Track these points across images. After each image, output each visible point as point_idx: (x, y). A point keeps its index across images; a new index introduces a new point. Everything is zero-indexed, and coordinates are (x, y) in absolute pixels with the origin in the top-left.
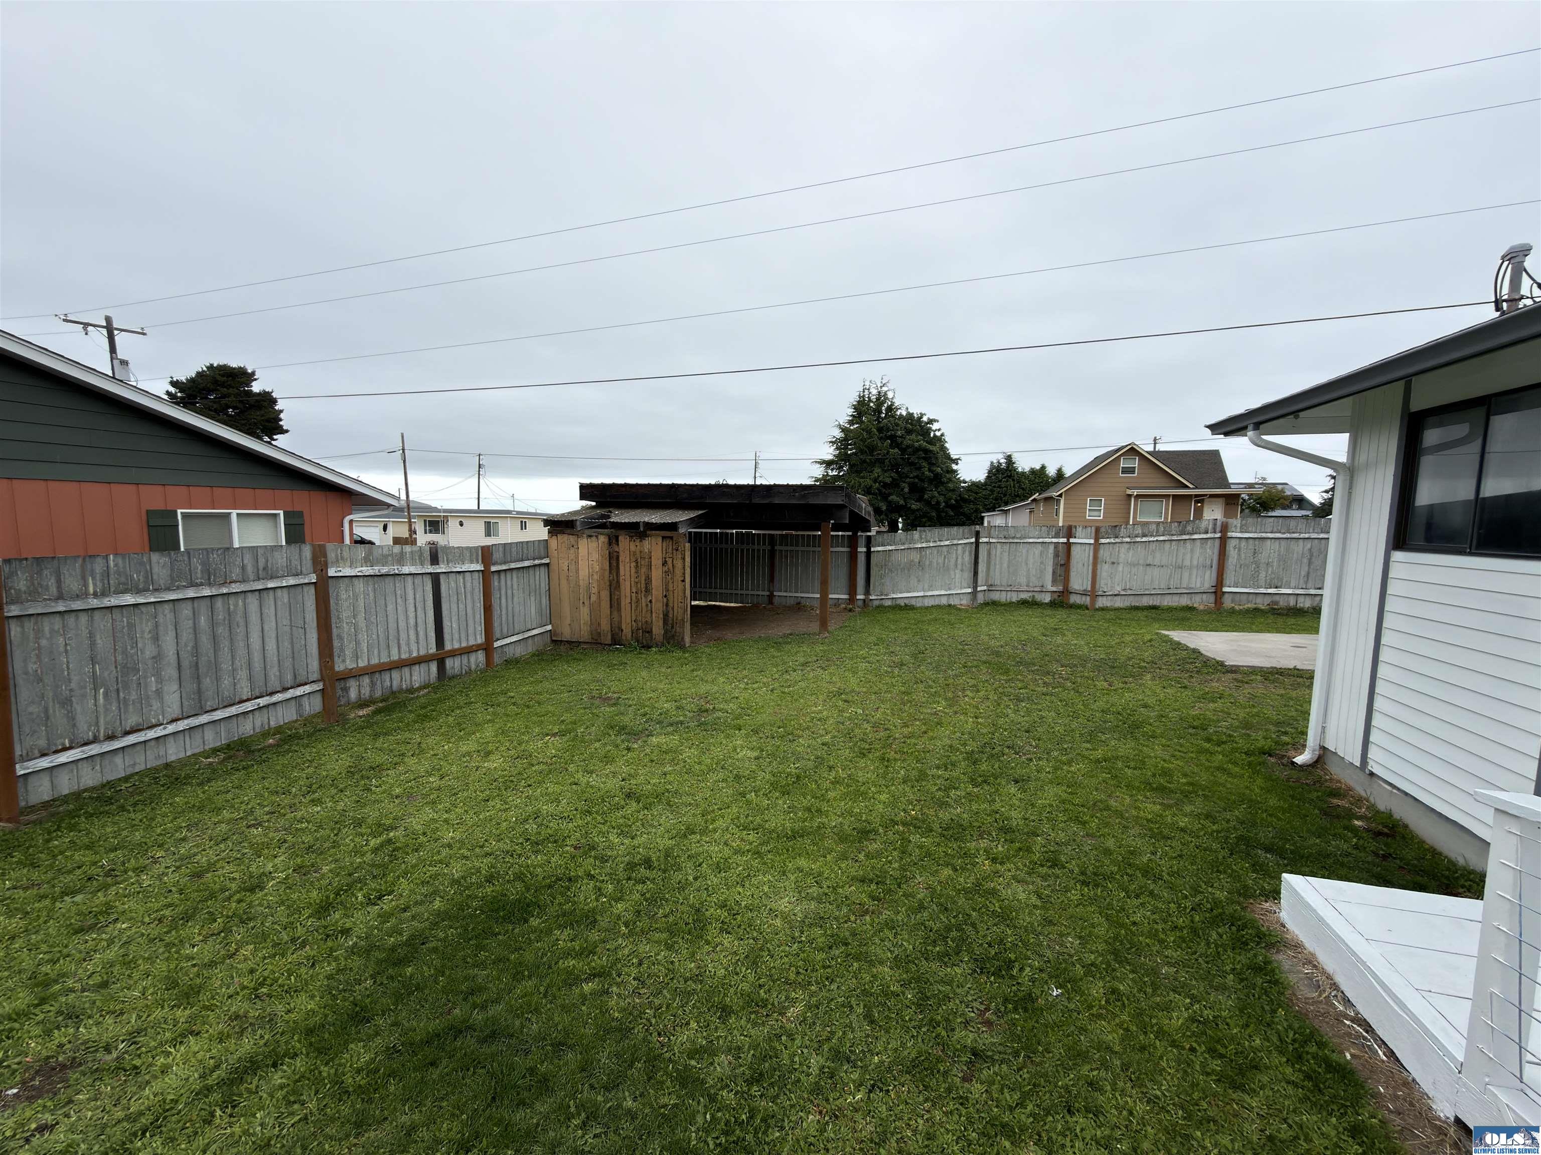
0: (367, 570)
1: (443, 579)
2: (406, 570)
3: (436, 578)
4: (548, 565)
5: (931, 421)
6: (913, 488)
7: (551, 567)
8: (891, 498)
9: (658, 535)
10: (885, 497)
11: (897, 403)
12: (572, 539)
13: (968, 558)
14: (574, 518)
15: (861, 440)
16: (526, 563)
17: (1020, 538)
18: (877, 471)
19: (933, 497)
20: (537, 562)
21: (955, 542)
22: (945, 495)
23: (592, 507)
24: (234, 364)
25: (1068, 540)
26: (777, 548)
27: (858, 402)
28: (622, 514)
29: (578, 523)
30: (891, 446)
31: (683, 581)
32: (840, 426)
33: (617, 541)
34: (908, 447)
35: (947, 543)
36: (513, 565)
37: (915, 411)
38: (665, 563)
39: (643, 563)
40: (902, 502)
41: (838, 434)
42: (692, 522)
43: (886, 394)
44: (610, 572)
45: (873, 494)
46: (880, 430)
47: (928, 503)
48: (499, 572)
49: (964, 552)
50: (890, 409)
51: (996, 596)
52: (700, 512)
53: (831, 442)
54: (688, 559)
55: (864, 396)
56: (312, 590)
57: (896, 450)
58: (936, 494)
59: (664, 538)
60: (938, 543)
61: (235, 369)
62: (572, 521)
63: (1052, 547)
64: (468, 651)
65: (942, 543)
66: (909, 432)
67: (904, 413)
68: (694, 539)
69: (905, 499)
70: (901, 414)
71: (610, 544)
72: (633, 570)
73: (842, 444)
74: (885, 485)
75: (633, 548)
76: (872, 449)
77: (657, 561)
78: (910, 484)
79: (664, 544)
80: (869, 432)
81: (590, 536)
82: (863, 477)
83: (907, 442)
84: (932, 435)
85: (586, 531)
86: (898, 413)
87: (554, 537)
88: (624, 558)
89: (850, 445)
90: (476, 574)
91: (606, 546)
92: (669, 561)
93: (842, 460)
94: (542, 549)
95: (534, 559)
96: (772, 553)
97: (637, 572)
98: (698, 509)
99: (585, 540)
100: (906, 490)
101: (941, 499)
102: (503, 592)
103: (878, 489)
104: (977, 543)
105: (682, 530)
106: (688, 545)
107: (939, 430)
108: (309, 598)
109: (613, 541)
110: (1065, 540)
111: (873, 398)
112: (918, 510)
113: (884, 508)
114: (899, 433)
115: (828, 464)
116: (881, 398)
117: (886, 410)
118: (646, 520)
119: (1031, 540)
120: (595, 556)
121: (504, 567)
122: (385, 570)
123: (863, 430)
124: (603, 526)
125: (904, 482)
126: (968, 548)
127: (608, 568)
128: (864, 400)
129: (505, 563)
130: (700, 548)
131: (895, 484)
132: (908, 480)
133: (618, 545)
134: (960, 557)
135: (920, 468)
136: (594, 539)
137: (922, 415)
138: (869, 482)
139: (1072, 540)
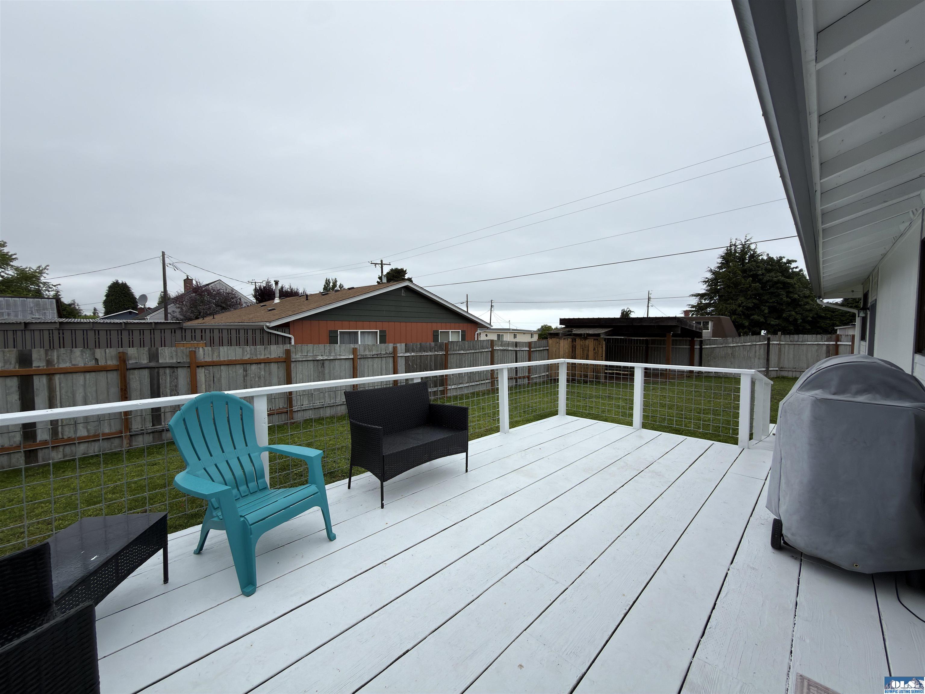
0: (501, 348)
1: (518, 351)
2: (510, 348)
3: (516, 351)
4: (548, 350)
5: (789, 262)
6: (773, 310)
7: (550, 350)
8: (752, 317)
9: (592, 338)
10: (747, 317)
11: (758, 251)
12: (558, 340)
13: (762, 352)
14: (559, 332)
15: (728, 279)
16: (542, 349)
17: (802, 342)
18: (741, 299)
19: (790, 316)
20: (545, 348)
21: (754, 343)
22: (802, 314)
23: (563, 328)
24: (399, 268)
25: (836, 343)
26: (650, 346)
27: (726, 254)
28: (577, 330)
29: (560, 334)
30: (754, 281)
31: (602, 356)
32: (711, 271)
33: (575, 340)
34: (768, 281)
35: (749, 344)
36: (537, 349)
37: (775, 256)
38: (594, 349)
39: (585, 349)
40: (762, 320)
41: (709, 276)
42: (606, 334)
43: (749, 246)
44: (572, 353)
45: (738, 315)
46: (744, 271)
47: (786, 320)
48: (533, 351)
49: (760, 349)
50: (752, 256)
51: (785, 374)
52: (610, 329)
53: (704, 282)
54: (604, 348)
55: (731, 249)
56: (490, 353)
57: (758, 284)
58: (793, 313)
59: (594, 339)
60: (743, 344)
61: (400, 269)
62: (558, 333)
63: (825, 348)
64: (524, 377)
65: (746, 344)
66: (769, 271)
67: (765, 258)
68: (608, 341)
69: (765, 318)
70: (762, 259)
71: (572, 341)
72: (581, 352)
73: (712, 283)
74: (748, 308)
75: (581, 343)
76: (736, 285)
77: (591, 348)
78: (769, 307)
79: (594, 342)
80: (735, 273)
81: (565, 339)
82: (730, 304)
83: (767, 278)
84: (790, 271)
85: (563, 337)
86: (760, 258)
87: (551, 339)
88: (578, 347)
89: (719, 282)
90: (527, 351)
91: (571, 343)
92: (596, 348)
93: (712, 293)
94: (546, 344)
95: (544, 347)
96: (647, 348)
97: (583, 353)
98: (609, 328)
99: (563, 340)
100: (766, 311)
101: (798, 317)
102: (534, 358)
103: (742, 312)
104: (768, 344)
105: (602, 336)
106: (604, 342)
107: (796, 268)
108: (489, 354)
109: (574, 340)
110: (834, 343)
111: (739, 250)
112: (776, 325)
113: (747, 324)
114: (760, 272)
115: (702, 296)
116: (745, 248)
117: (749, 257)
118: (587, 332)
119: (809, 343)
120: (567, 346)
121: (535, 350)
122: (505, 348)
123: (730, 272)
124: (570, 335)
125: (765, 306)
126: (762, 347)
127: (571, 351)
128: (731, 252)
129: (535, 348)
130: (610, 346)
131: (756, 307)
132: (767, 304)
133: (576, 342)
134: (757, 352)
135: (779, 295)
136: (566, 339)
137: (781, 258)
138: (734, 307)
139: (839, 343)
